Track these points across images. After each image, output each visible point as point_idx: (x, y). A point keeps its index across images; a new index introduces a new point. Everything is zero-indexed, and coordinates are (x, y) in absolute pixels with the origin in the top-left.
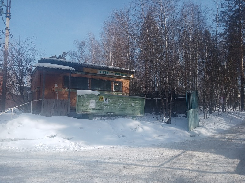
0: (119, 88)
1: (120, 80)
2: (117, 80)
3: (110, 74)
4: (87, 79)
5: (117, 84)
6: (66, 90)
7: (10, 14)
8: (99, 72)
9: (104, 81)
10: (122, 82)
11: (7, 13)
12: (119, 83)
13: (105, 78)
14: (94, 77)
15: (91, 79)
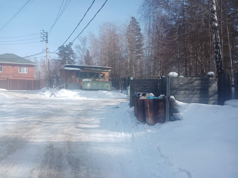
0: (103, 76)
1: (104, 73)
2: (102, 73)
3: (98, 70)
4: (87, 73)
5: (102, 75)
6: (78, 78)
7: (48, 41)
8: (92, 69)
9: (96, 73)
10: (105, 74)
11: (46, 41)
12: (103, 74)
13: (96, 72)
14: (90, 72)
15: (89, 73)
